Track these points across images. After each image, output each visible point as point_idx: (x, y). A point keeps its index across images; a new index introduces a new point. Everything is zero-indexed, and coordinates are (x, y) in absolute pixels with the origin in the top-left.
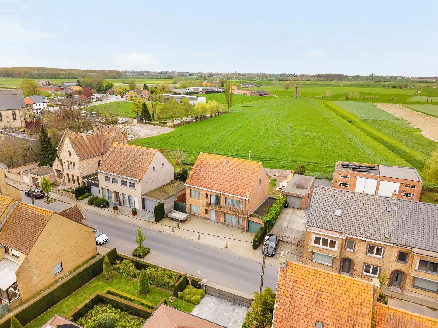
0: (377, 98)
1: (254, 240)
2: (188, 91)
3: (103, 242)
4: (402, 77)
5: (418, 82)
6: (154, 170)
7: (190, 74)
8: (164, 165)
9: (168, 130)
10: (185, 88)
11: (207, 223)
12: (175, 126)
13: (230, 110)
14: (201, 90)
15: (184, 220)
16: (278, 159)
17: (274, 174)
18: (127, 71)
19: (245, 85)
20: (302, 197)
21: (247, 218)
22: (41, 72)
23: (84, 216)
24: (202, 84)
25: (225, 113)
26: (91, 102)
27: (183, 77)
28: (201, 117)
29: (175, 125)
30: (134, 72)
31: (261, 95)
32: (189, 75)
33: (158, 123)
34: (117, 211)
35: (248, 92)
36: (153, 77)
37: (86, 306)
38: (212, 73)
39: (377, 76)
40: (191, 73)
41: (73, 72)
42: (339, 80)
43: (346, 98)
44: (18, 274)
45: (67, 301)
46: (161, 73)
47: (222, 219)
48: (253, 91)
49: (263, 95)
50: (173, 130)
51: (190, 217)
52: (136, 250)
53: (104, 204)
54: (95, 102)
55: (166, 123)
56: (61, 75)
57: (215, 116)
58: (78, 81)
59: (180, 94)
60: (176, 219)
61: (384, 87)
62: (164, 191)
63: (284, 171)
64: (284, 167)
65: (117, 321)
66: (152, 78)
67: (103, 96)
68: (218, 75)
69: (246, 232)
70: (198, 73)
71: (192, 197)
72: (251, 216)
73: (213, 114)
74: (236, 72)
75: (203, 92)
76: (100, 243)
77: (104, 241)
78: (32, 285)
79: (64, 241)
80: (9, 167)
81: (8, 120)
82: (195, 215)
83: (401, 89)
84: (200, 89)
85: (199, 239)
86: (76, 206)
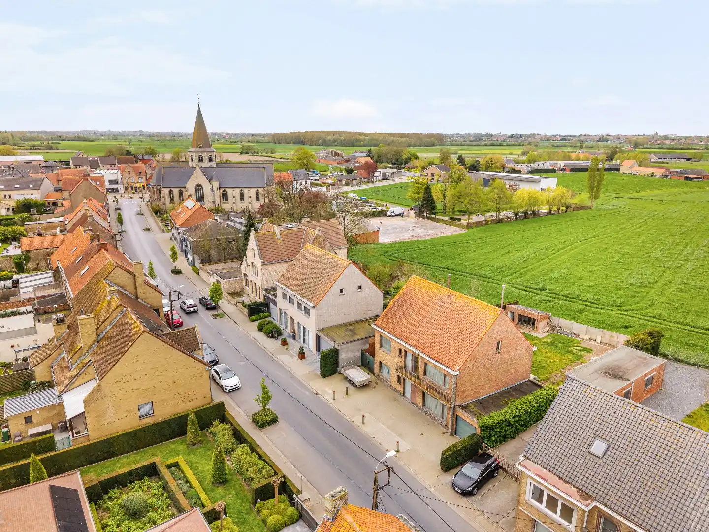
1: (442, 453)
2: (537, 168)
3: (230, 388)
6: (341, 293)
7: (562, 138)
8: (362, 287)
9: (456, 231)
10: (534, 162)
11: (396, 400)
12: (469, 226)
13: (596, 203)
14: (562, 166)
15: (361, 384)
16: (626, 308)
17: (593, 337)
18: (458, 134)
19: (664, 158)
21: (454, 409)
22: (337, 137)
23: (200, 345)
24: (568, 155)
25: (581, 208)
26: (373, 182)
27: (547, 144)
28: (526, 213)
29: (471, 223)
30: (469, 135)
31: (687, 178)
32: (561, 140)
33: (447, 218)
34: (285, 347)
35: (658, 172)
36: (495, 143)
37: (131, 473)
38: (608, 135)
40: (566, 136)
41: (376, 137)
44: (86, 402)
45: (127, 458)
46: (512, 136)
47: (419, 401)
48: (671, 170)
49: (692, 178)
50: (463, 231)
51: (377, 383)
52: (258, 413)
53: (274, 333)
54: (380, 181)
55: (460, 220)
56: (360, 141)
57: (559, 213)
58: (370, 151)
59: (519, 172)
60: (350, 380)
62: (352, 331)
63: (615, 334)
64: (626, 327)
65: (154, 510)
66: (492, 145)
67: (393, 174)
68: (619, 139)
69: (452, 435)
70: (579, 137)
71: (382, 348)
72: (462, 407)
73: (555, 209)
74: (657, 134)
75: (565, 170)
76: (226, 389)
77: (233, 387)
78: (106, 422)
79: (158, 373)
80: (203, 261)
81: (250, 201)
82: (384, 381)
84: (561, 164)
85: (363, 423)
86: (193, 329)
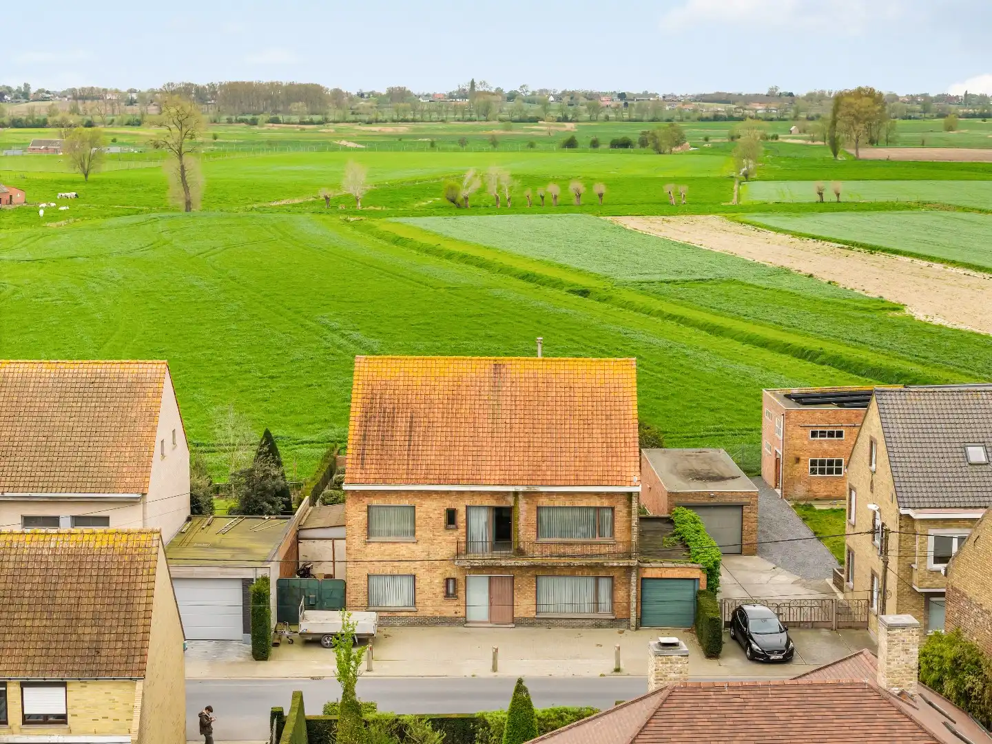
0: (601, 195)
4: (622, 96)
5: (707, 119)
8: (176, 436)
11: (465, 633)
20: (745, 500)
21: (638, 567)
39: (499, 92)
42: (317, 118)
43: (453, 201)
47: (525, 604)
61: (571, 144)
69: (637, 628)
71: (373, 538)
82: (390, 620)
83: (658, 150)
85: (495, 671)
